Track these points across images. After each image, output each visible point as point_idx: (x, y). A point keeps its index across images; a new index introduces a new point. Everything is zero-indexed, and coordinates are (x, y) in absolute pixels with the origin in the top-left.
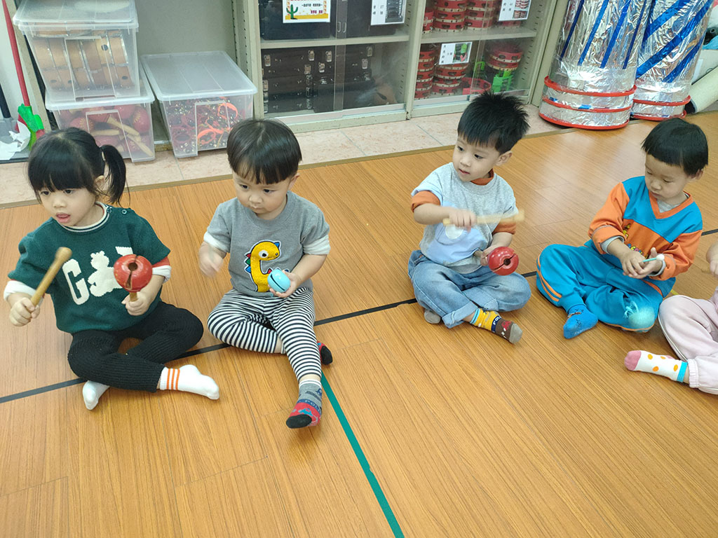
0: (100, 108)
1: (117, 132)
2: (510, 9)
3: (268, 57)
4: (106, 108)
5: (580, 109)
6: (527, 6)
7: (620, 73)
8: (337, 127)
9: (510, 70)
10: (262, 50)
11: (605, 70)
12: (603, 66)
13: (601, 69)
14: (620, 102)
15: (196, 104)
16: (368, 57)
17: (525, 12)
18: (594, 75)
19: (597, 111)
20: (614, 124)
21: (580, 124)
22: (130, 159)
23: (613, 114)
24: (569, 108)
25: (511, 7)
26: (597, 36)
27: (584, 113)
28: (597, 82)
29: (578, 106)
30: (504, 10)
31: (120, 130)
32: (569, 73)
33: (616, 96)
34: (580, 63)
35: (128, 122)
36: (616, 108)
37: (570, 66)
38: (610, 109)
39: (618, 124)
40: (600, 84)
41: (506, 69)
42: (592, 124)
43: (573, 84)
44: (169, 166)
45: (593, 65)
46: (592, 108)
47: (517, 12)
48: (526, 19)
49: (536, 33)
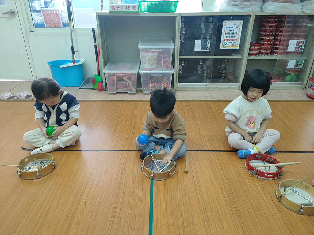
0: (121, 73)
1: (125, 83)
2: (293, 47)
3: (183, 62)
4: (123, 73)
6: (302, 46)
8: (207, 89)
9: (295, 73)
10: (180, 59)
15: (151, 75)
16: (225, 64)
17: (302, 48)
22: (128, 92)
25: (293, 46)
30: (290, 47)
31: (126, 81)
35: (129, 79)
41: (292, 73)
44: (139, 96)
47: (297, 48)
48: (302, 51)
49: (308, 58)
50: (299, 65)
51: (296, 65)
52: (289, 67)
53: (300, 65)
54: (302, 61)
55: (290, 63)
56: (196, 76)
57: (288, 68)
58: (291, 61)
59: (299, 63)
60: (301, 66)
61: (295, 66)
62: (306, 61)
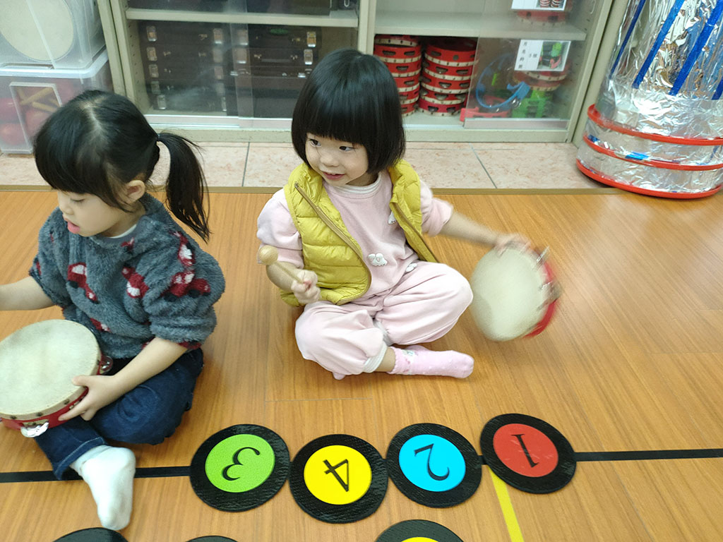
5: (628, 159)
7: (706, 106)
11: (677, 98)
12: (674, 91)
13: (670, 97)
14: (701, 155)
18: (658, 105)
19: (658, 165)
20: (688, 191)
21: (627, 183)
23: (688, 173)
24: (612, 155)
26: (668, 40)
27: (635, 166)
28: (663, 117)
29: (626, 153)
32: (618, 99)
33: (695, 144)
34: (636, 83)
36: (693, 164)
37: (622, 87)
38: (682, 164)
39: (697, 191)
40: (668, 120)
41: (535, 88)
42: (648, 186)
43: (622, 118)
45: (657, 88)
46: (648, 159)
48: (563, 9)
49: (585, 35)
50: (552, 61)
51: (544, 61)
52: (520, 66)
53: (556, 59)
54: (564, 46)
55: (524, 51)
56: (195, 89)
57: (517, 68)
58: (526, 43)
59: (554, 53)
60: (561, 64)
61: (539, 64)
62: (576, 45)
